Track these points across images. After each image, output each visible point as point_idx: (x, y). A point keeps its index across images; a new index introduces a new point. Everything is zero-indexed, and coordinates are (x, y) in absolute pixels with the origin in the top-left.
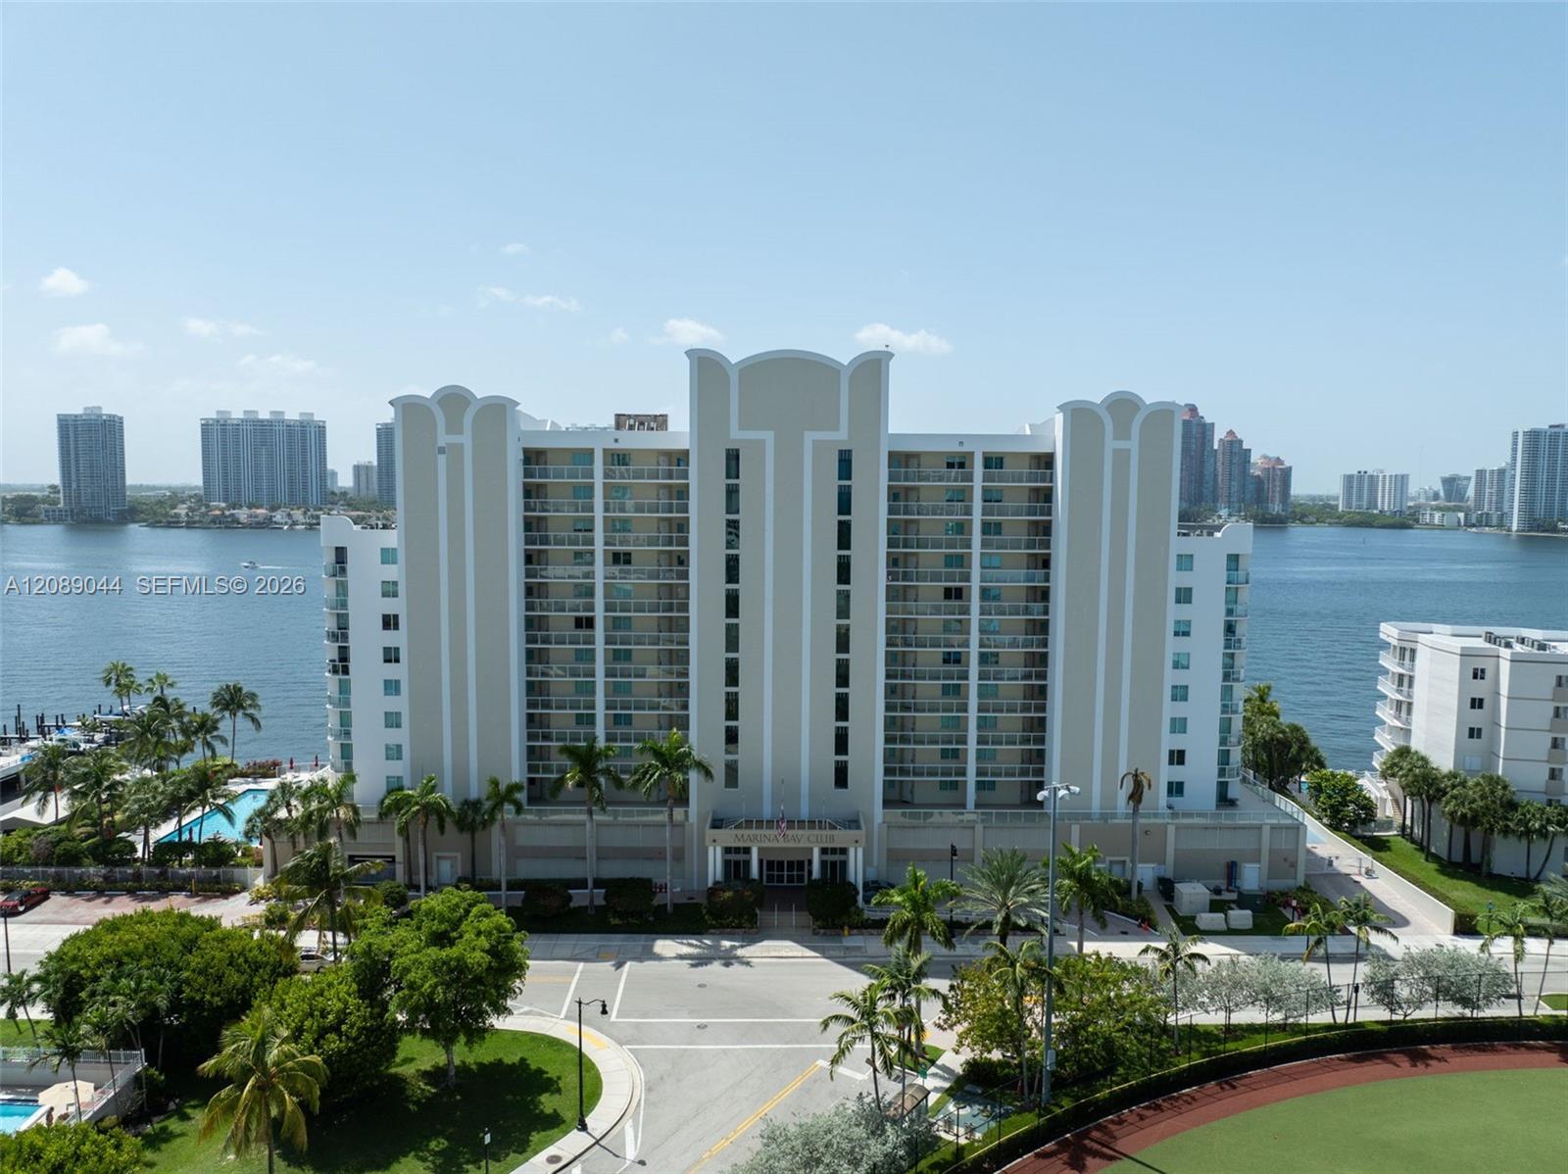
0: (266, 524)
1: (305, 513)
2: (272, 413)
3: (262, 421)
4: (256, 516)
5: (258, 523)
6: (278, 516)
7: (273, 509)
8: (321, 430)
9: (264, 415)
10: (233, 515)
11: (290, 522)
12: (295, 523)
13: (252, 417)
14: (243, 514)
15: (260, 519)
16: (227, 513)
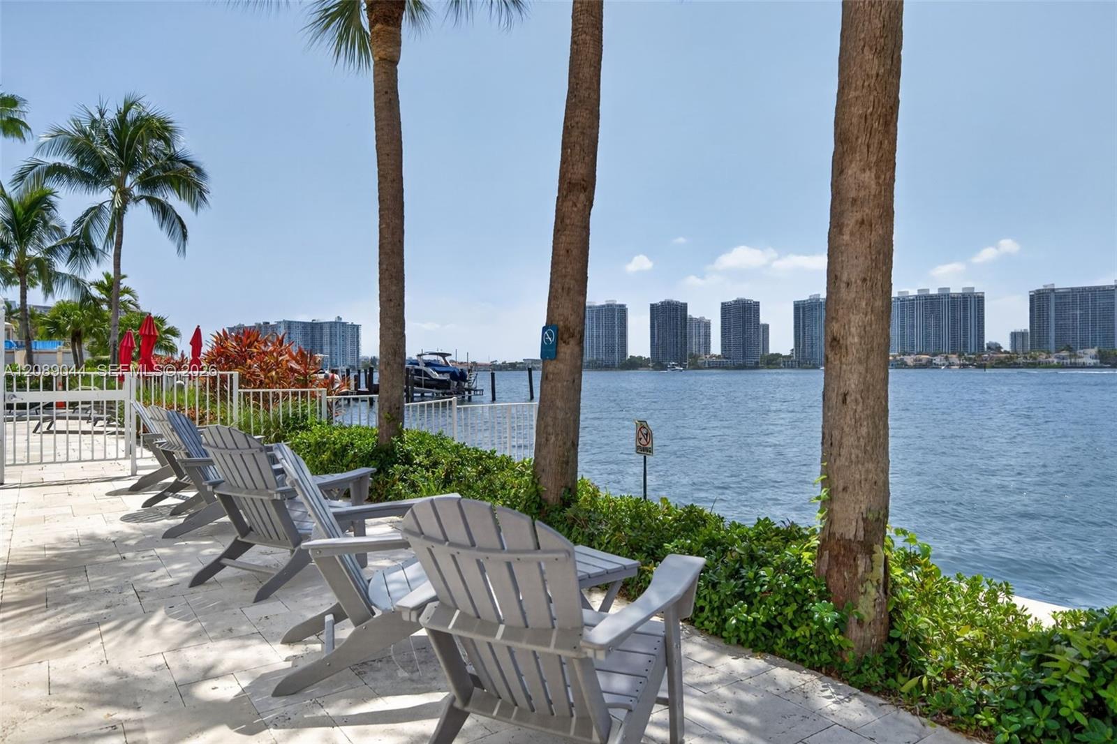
0: (929, 365)
1: (960, 356)
2: (940, 289)
3: (932, 296)
4: (920, 360)
5: (921, 364)
6: (937, 360)
7: (935, 355)
8: (980, 300)
9: (934, 291)
10: (902, 359)
11: (947, 363)
12: (949, 365)
13: (924, 293)
14: (909, 360)
15: (924, 362)
16: (898, 358)
